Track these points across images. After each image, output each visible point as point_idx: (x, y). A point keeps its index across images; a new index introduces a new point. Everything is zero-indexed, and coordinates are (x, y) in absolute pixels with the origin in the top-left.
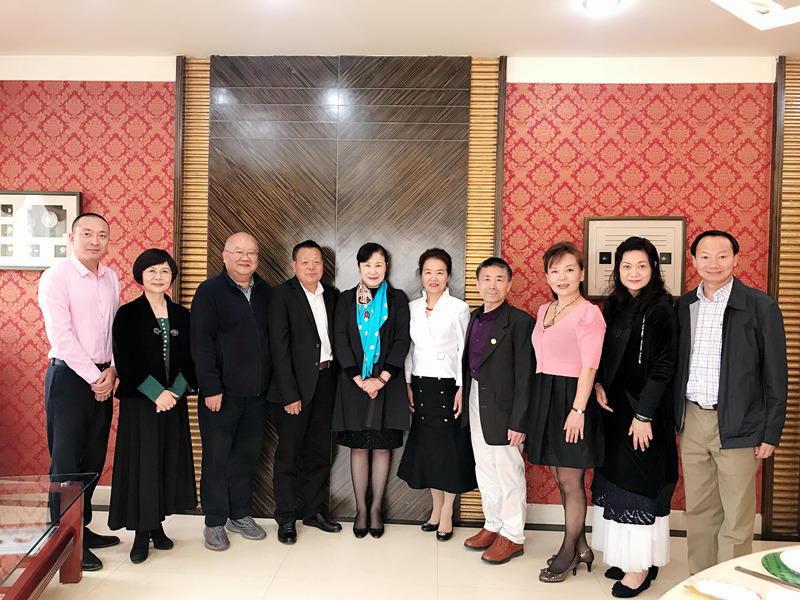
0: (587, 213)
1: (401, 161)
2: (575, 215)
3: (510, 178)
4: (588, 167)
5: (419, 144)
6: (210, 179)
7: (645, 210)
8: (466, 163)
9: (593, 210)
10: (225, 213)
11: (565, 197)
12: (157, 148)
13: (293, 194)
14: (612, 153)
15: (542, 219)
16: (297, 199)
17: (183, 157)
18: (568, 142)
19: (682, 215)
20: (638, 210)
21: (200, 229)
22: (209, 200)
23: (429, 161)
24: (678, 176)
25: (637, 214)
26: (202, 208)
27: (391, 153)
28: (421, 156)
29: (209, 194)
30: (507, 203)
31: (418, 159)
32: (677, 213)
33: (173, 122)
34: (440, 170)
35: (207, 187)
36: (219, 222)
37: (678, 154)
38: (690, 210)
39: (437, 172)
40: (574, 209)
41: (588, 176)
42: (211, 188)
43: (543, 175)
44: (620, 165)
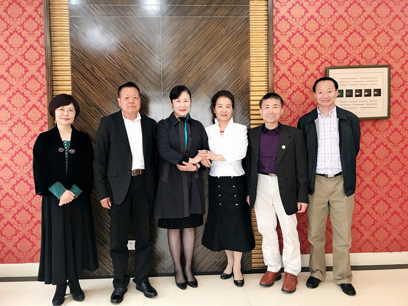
0: (327, 64)
1: (204, 32)
2: (319, 66)
3: (277, 42)
4: (326, 34)
5: (216, 20)
6: (72, 47)
7: (363, 62)
8: (248, 32)
9: (330, 63)
10: (82, 70)
11: (312, 54)
12: (31, 25)
13: (131, 56)
14: (341, 25)
15: (298, 69)
16: (134, 59)
17: (50, 31)
18: (314, 18)
19: (386, 64)
20: (359, 62)
21: (66, 82)
22: (71, 61)
23: (223, 31)
24: (383, 39)
25: (358, 65)
26: (66, 67)
27: (198, 25)
28: (218, 28)
29: (71, 57)
30: (275, 59)
31: (216, 30)
32: (383, 63)
33: (41, 6)
34: (231, 37)
35: (69, 53)
36: (80, 76)
37: (383, 24)
38: (391, 61)
39: (229, 39)
40: (319, 62)
41: (327, 40)
42: (72, 53)
43: (298, 40)
44: (347, 33)
